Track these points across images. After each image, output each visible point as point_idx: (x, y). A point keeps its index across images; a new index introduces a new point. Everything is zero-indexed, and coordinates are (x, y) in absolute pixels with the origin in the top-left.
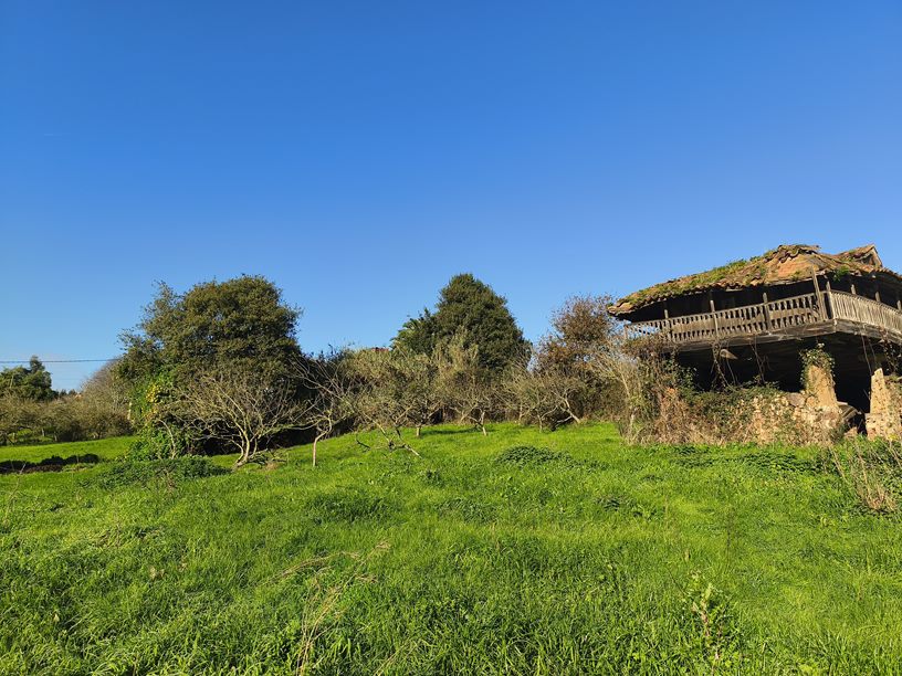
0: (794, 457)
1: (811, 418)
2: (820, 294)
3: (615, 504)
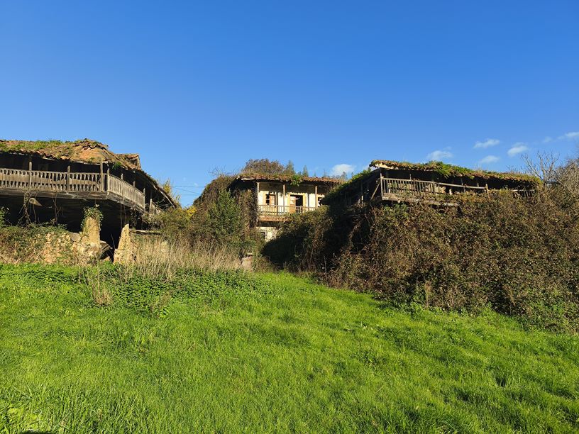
0: (62, 273)
1: (83, 249)
2: (102, 174)
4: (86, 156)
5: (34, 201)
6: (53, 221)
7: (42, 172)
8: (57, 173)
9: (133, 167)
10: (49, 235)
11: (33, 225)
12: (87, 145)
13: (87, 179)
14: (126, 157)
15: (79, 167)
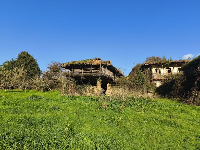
0: (92, 98)
1: (97, 91)
2: (101, 68)
3: (55, 108)
4: (96, 63)
5: (84, 78)
6: (89, 83)
7: (85, 69)
8: (89, 69)
9: (109, 64)
10: (88, 87)
11: (84, 84)
12: (96, 59)
13: (97, 70)
14: (107, 62)
15: (94, 66)
